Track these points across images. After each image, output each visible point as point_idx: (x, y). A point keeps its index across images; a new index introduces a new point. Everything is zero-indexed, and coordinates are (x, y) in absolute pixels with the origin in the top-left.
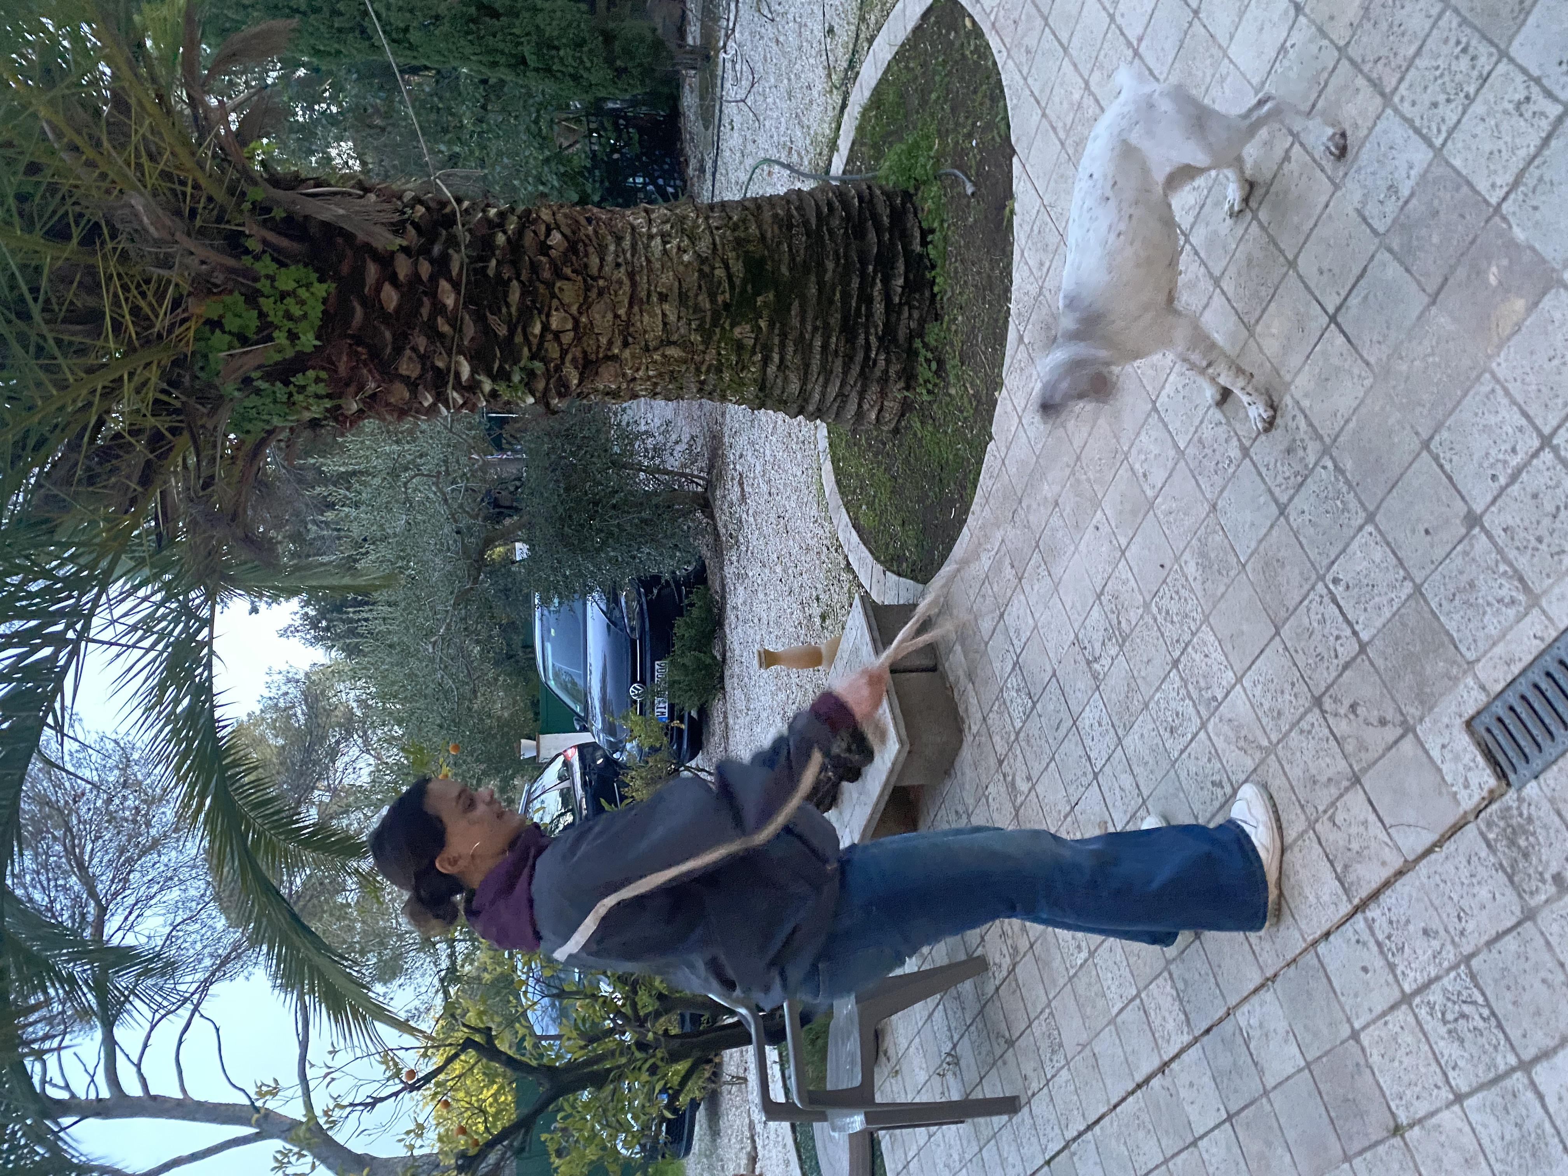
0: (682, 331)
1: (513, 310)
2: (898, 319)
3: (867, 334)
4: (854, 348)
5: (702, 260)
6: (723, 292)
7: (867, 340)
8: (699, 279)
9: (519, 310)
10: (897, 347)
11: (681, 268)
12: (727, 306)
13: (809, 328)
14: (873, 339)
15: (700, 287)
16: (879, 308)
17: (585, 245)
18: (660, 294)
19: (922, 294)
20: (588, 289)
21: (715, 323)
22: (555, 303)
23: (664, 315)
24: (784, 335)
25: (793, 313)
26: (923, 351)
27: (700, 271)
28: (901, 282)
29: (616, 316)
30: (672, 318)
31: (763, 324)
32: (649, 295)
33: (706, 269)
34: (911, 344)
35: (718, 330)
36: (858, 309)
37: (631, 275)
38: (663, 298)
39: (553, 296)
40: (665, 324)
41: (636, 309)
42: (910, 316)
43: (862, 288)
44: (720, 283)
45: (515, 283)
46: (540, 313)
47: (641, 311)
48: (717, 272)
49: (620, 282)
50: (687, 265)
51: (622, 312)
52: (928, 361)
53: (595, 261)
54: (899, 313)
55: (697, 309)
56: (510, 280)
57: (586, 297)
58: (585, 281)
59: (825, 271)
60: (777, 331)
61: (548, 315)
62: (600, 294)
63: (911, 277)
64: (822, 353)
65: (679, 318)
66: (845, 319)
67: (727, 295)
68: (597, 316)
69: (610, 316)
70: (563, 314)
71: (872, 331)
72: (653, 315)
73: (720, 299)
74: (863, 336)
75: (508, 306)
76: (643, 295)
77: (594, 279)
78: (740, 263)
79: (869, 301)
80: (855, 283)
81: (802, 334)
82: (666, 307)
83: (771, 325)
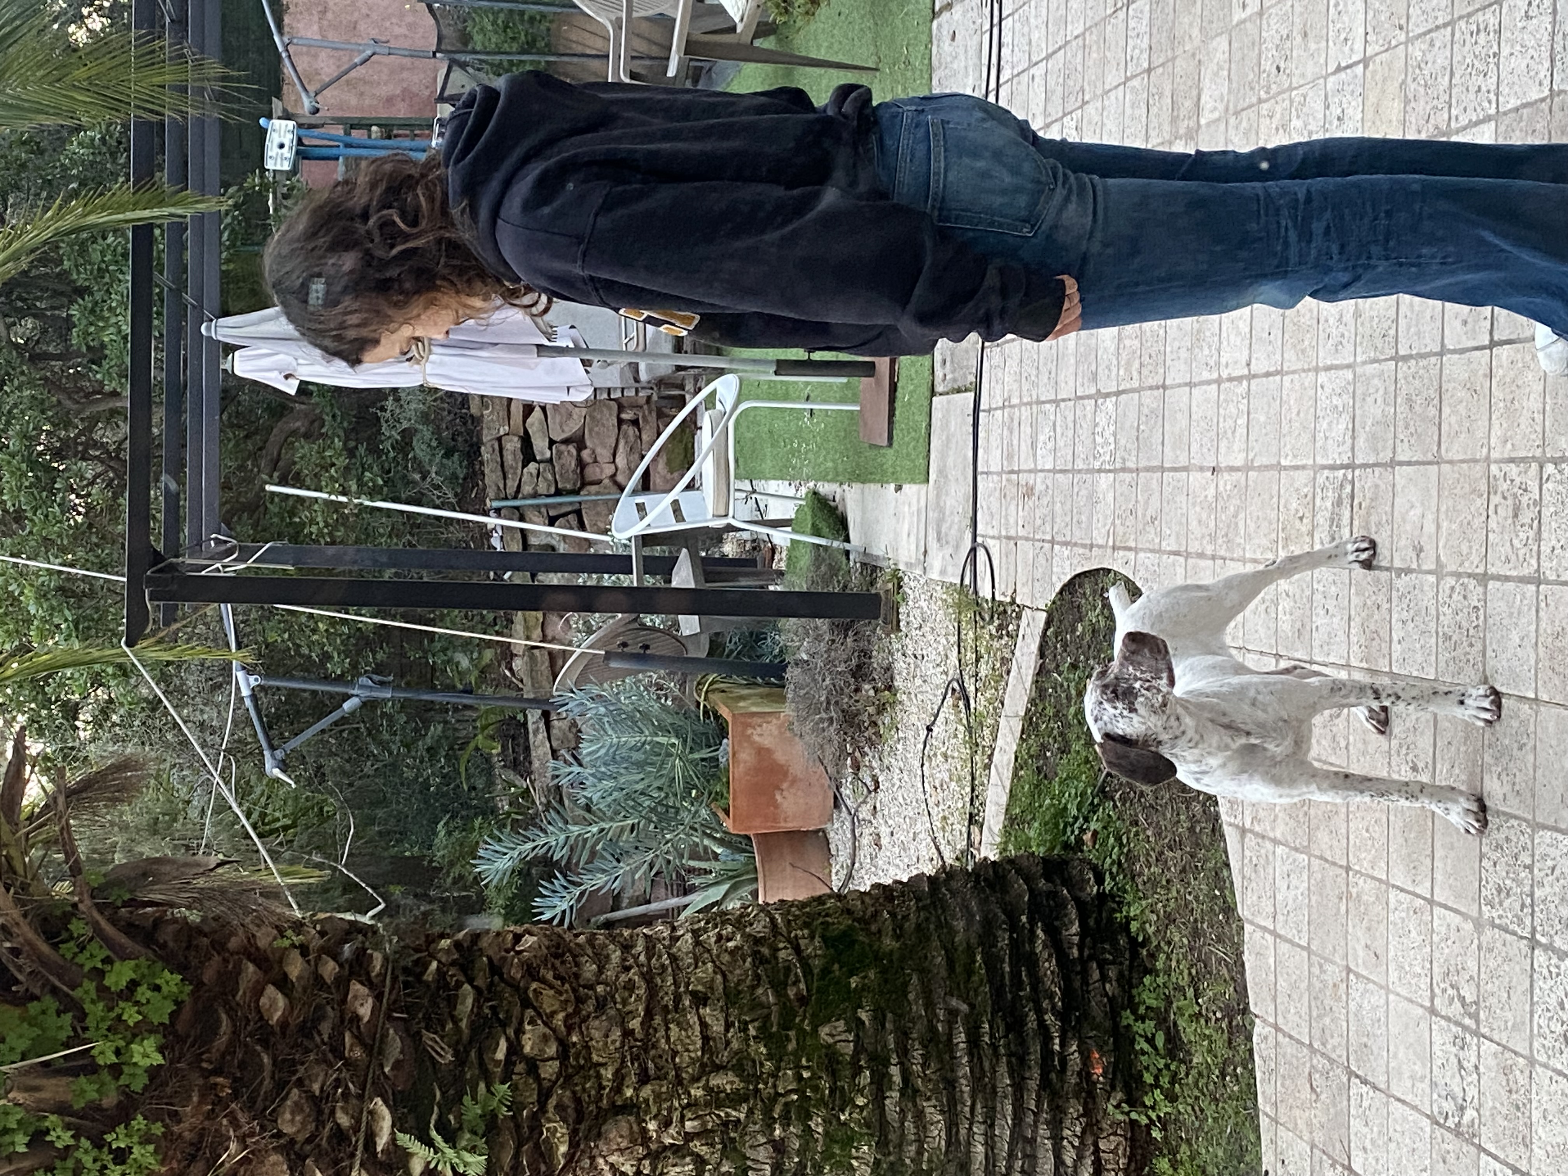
0: (735, 1045)
1: (464, 1024)
2: (1085, 982)
3: (1040, 1012)
4: (1022, 1042)
5: (758, 941)
6: (796, 982)
7: (1041, 1022)
8: (753, 963)
9: (472, 1024)
10: (1096, 1028)
11: (726, 958)
12: (802, 1000)
13: (941, 1014)
14: (1049, 1018)
15: (757, 977)
16: (1049, 966)
17: (575, 957)
18: (694, 994)
19: (1114, 943)
20: (580, 1000)
21: (786, 1025)
22: (530, 1013)
23: (704, 1025)
24: (903, 1035)
25: (911, 996)
26: (1139, 1027)
27: (755, 954)
28: (1075, 928)
29: (628, 1033)
30: (717, 1027)
31: (864, 1016)
32: (677, 999)
33: (765, 951)
34: (1116, 1025)
35: (792, 1034)
36: (1015, 975)
37: (648, 977)
38: (700, 1000)
39: (526, 1004)
40: (706, 1039)
41: (658, 1020)
42: (1104, 978)
43: (1014, 945)
44: (788, 970)
45: (467, 987)
46: (504, 1025)
47: (666, 1023)
48: (782, 954)
49: (630, 987)
50: (732, 952)
51: (635, 1024)
52: (1151, 1041)
53: (590, 969)
54: (1085, 974)
55: (756, 1005)
56: (459, 985)
57: (577, 1011)
58: (575, 991)
59: (952, 932)
60: (889, 1026)
61: (520, 1031)
62: (601, 1005)
63: (1092, 922)
64: (970, 1054)
65: (728, 1026)
66: (998, 992)
67: (802, 986)
68: (596, 1034)
69: (616, 1034)
70: (542, 1029)
71: (1045, 1004)
72: (684, 1026)
73: (791, 992)
74: (1032, 1016)
75: (456, 1021)
76: (668, 1000)
77: (592, 987)
78: (817, 942)
79: (1032, 962)
80: (1004, 940)
81: (932, 1029)
82: (706, 1011)
83: (879, 1018)
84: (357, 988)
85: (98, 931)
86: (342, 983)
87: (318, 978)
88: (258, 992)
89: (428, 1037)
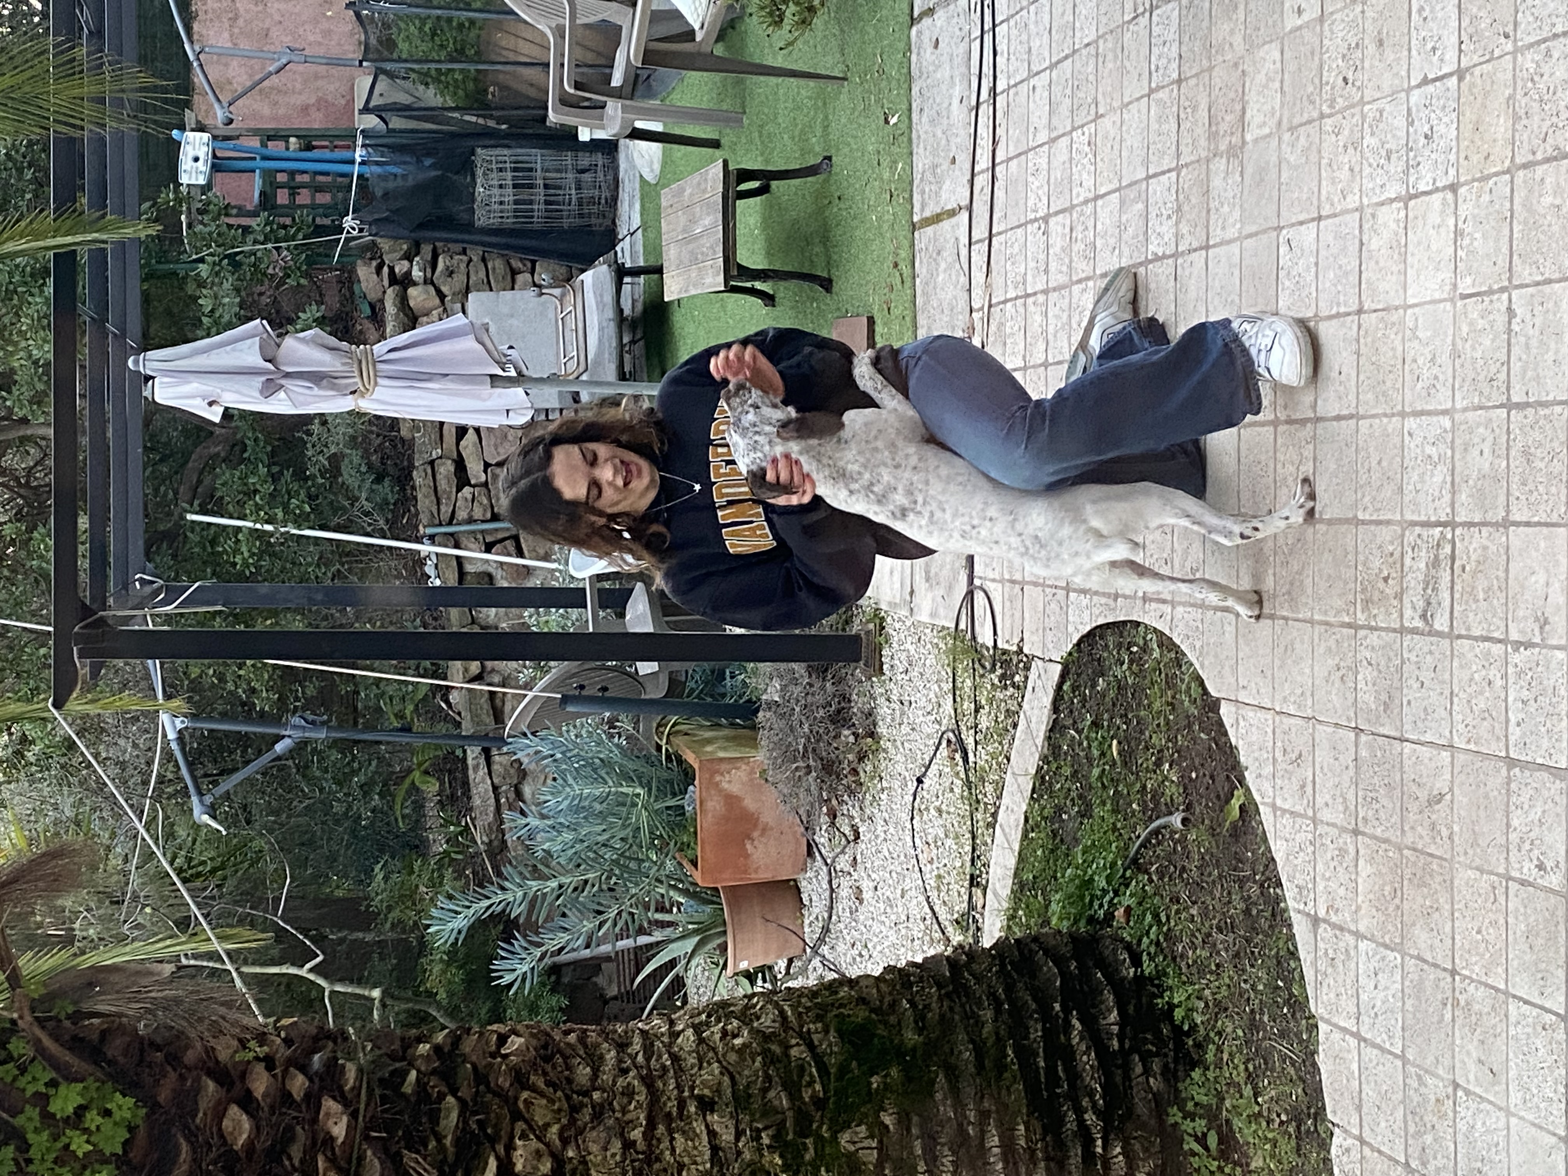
0: (747, 1156)
1: (448, 1141)
2: (1127, 1077)
3: (1079, 1112)
4: (1061, 1145)
5: (766, 1038)
6: (811, 1084)
7: (1081, 1122)
8: (764, 1064)
9: (457, 1142)
10: (1143, 1126)
11: (733, 1057)
12: (819, 1103)
13: (972, 1116)
14: (1090, 1117)
15: (768, 1078)
16: (1087, 1060)
17: (565, 1058)
18: (700, 1099)
19: (1158, 1033)
20: (575, 1109)
21: (803, 1130)
22: (520, 1126)
23: (712, 1134)
24: (931, 1141)
25: (939, 1096)
26: (1188, 1126)
27: (765, 1052)
28: (1114, 1016)
29: (628, 1145)
30: (727, 1136)
31: (888, 1120)
32: (682, 1104)
33: (775, 1048)
34: (1161, 1122)
35: (809, 1141)
36: (1051, 1070)
37: (648, 1081)
38: (706, 1105)
39: (517, 1116)
40: (715, 1149)
41: (661, 1129)
42: (1147, 1072)
43: (1048, 1035)
44: (802, 1069)
45: (450, 1099)
46: (493, 1141)
47: (670, 1132)
48: (794, 1052)
49: (629, 1093)
50: (741, 1051)
51: (636, 1134)
52: (1202, 1140)
53: (583, 1072)
54: (1127, 1068)
55: (768, 1110)
56: (441, 1097)
57: (573, 1121)
58: (568, 1098)
59: (979, 1024)
60: (915, 1131)
61: (510, 1147)
62: (598, 1115)
63: (1131, 1009)
64: (1006, 1162)
65: (739, 1135)
66: (1033, 1090)
67: (818, 1087)
68: (594, 1148)
69: (616, 1146)
70: (534, 1144)
71: (1085, 1102)
72: (690, 1135)
73: (806, 1095)
74: (1071, 1116)
75: (439, 1139)
76: (672, 1106)
77: (587, 1093)
78: (832, 1037)
79: (1068, 1054)
80: (1036, 1032)
81: (961, 1130)
82: (714, 1118)
83: (904, 1120)
84: (330, 1105)
85: (41, 1050)
86: (313, 1100)
87: (286, 1097)
88: (220, 1114)
89: (409, 1158)
